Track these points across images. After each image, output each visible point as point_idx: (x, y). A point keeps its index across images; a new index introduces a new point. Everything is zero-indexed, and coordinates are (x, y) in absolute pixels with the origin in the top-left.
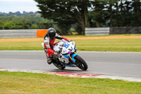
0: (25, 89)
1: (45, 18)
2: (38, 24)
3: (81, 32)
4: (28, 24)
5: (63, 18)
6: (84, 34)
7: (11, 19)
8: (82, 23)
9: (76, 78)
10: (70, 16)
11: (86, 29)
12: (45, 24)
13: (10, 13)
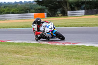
0: (26, 54)
1: (39, 5)
2: (35, 9)
3: (64, 14)
4: (28, 9)
5: (52, 5)
6: (67, 15)
7: (16, 6)
8: (65, 8)
9: (62, 46)
10: (57, 3)
11: (68, 12)
12: (39, 9)
13: (15, 2)
